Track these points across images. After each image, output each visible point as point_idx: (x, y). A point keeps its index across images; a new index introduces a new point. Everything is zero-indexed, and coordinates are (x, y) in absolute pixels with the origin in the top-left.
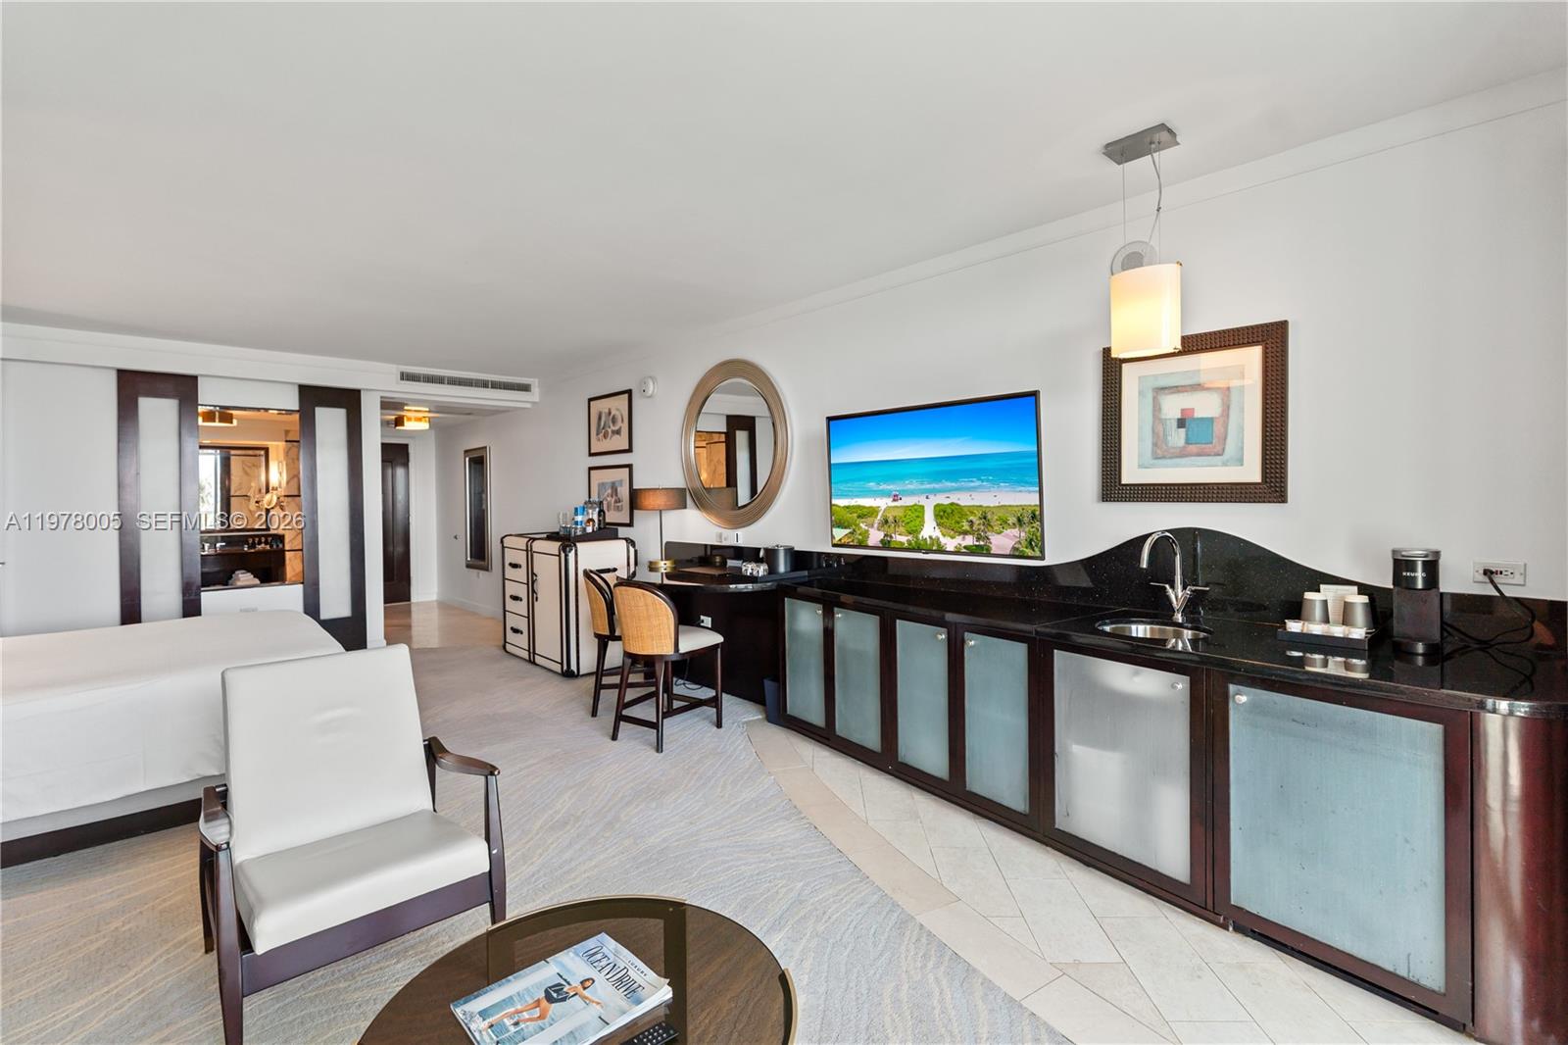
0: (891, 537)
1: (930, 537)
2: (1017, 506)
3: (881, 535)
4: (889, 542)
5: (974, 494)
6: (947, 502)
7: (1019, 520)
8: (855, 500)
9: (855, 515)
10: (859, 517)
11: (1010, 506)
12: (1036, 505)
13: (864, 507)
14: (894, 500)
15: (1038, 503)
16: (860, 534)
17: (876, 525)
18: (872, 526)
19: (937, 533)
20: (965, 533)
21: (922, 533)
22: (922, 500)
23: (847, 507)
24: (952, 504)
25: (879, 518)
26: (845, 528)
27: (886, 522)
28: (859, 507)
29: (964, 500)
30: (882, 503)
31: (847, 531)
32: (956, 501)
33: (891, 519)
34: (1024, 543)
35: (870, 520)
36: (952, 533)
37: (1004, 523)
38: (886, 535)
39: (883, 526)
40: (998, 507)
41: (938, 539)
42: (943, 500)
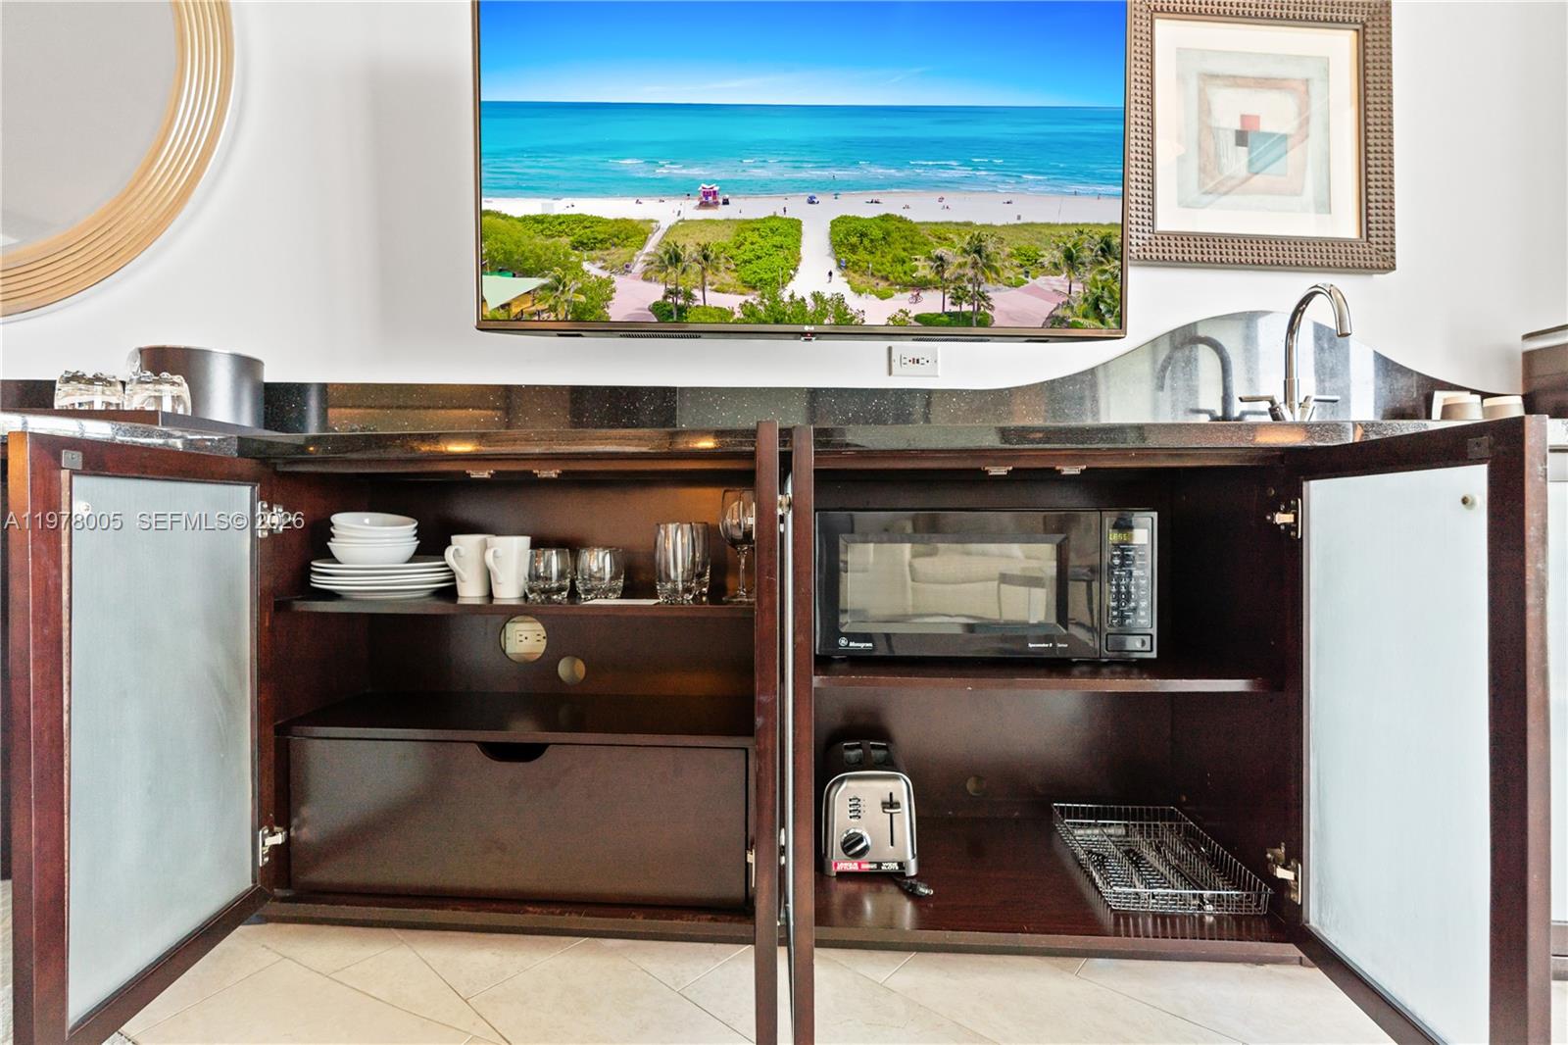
0: (689, 296)
1: (817, 297)
2: (1065, 225)
3: (656, 292)
4: (681, 310)
5: (951, 198)
6: (870, 213)
7: (1069, 257)
8: (566, 201)
9: (566, 241)
10: (579, 245)
11: (1048, 225)
12: (1111, 225)
13: (599, 221)
14: (704, 205)
15: (1120, 222)
16: (580, 291)
17: (638, 268)
18: (626, 269)
19: (839, 286)
20: (922, 285)
21: (791, 287)
22: (795, 207)
23: (538, 220)
24: (886, 218)
25: (650, 247)
26: (527, 273)
27: (675, 258)
28: (580, 220)
29: (921, 209)
30: (664, 213)
31: (533, 283)
32: (899, 212)
33: (690, 250)
34: (1079, 306)
35: (618, 254)
36: (883, 285)
37: (1030, 263)
38: (670, 293)
39: (663, 268)
40: (1015, 226)
41: (841, 300)
42: (861, 208)
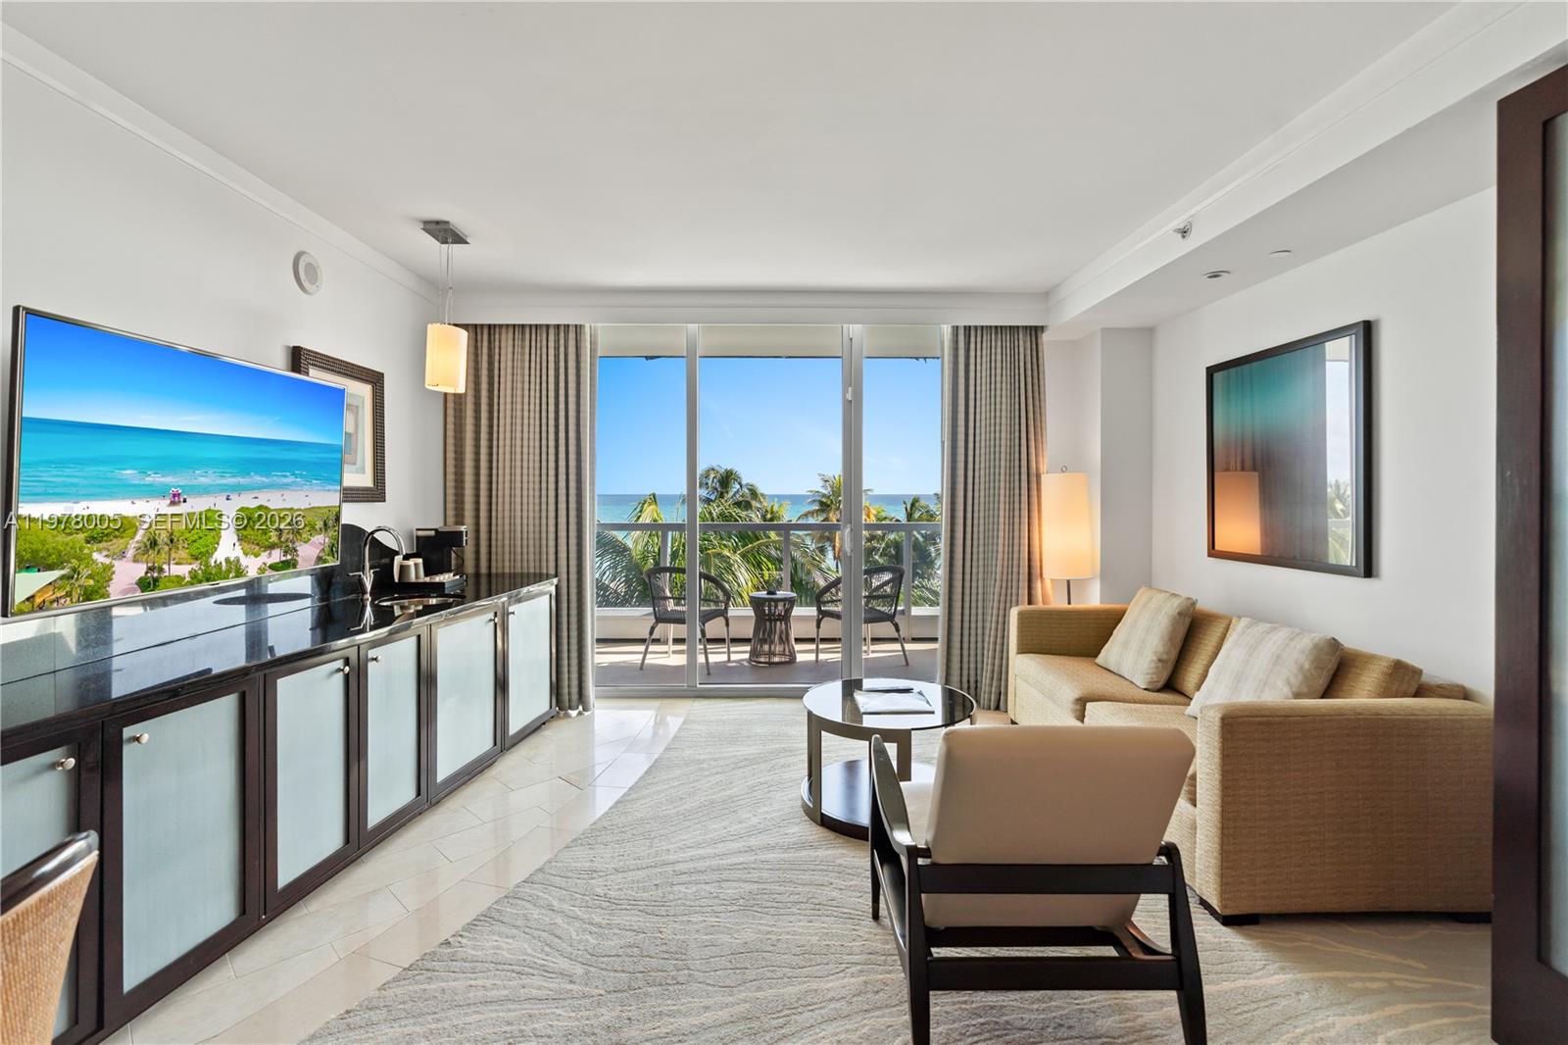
0: (161, 570)
1: (227, 560)
2: (325, 507)
3: (140, 570)
4: (156, 580)
5: (287, 494)
6: (253, 504)
7: (325, 524)
8: (83, 504)
9: (81, 536)
10: (91, 539)
11: (319, 508)
12: (335, 507)
14: (173, 503)
16: (90, 577)
17: (130, 553)
18: (123, 555)
19: (238, 552)
20: (272, 547)
21: (215, 555)
22: (219, 503)
24: (260, 507)
25: (138, 537)
26: (50, 567)
27: (154, 543)
29: (274, 501)
30: (146, 509)
31: (56, 574)
32: (265, 504)
33: (163, 537)
34: (327, 550)
35: (117, 544)
36: (257, 548)
37: (313, 529)
38: (150, 569)
39: (146, 552)
40: (309, 509)
41: (238, 560)
42: (249, 502)
